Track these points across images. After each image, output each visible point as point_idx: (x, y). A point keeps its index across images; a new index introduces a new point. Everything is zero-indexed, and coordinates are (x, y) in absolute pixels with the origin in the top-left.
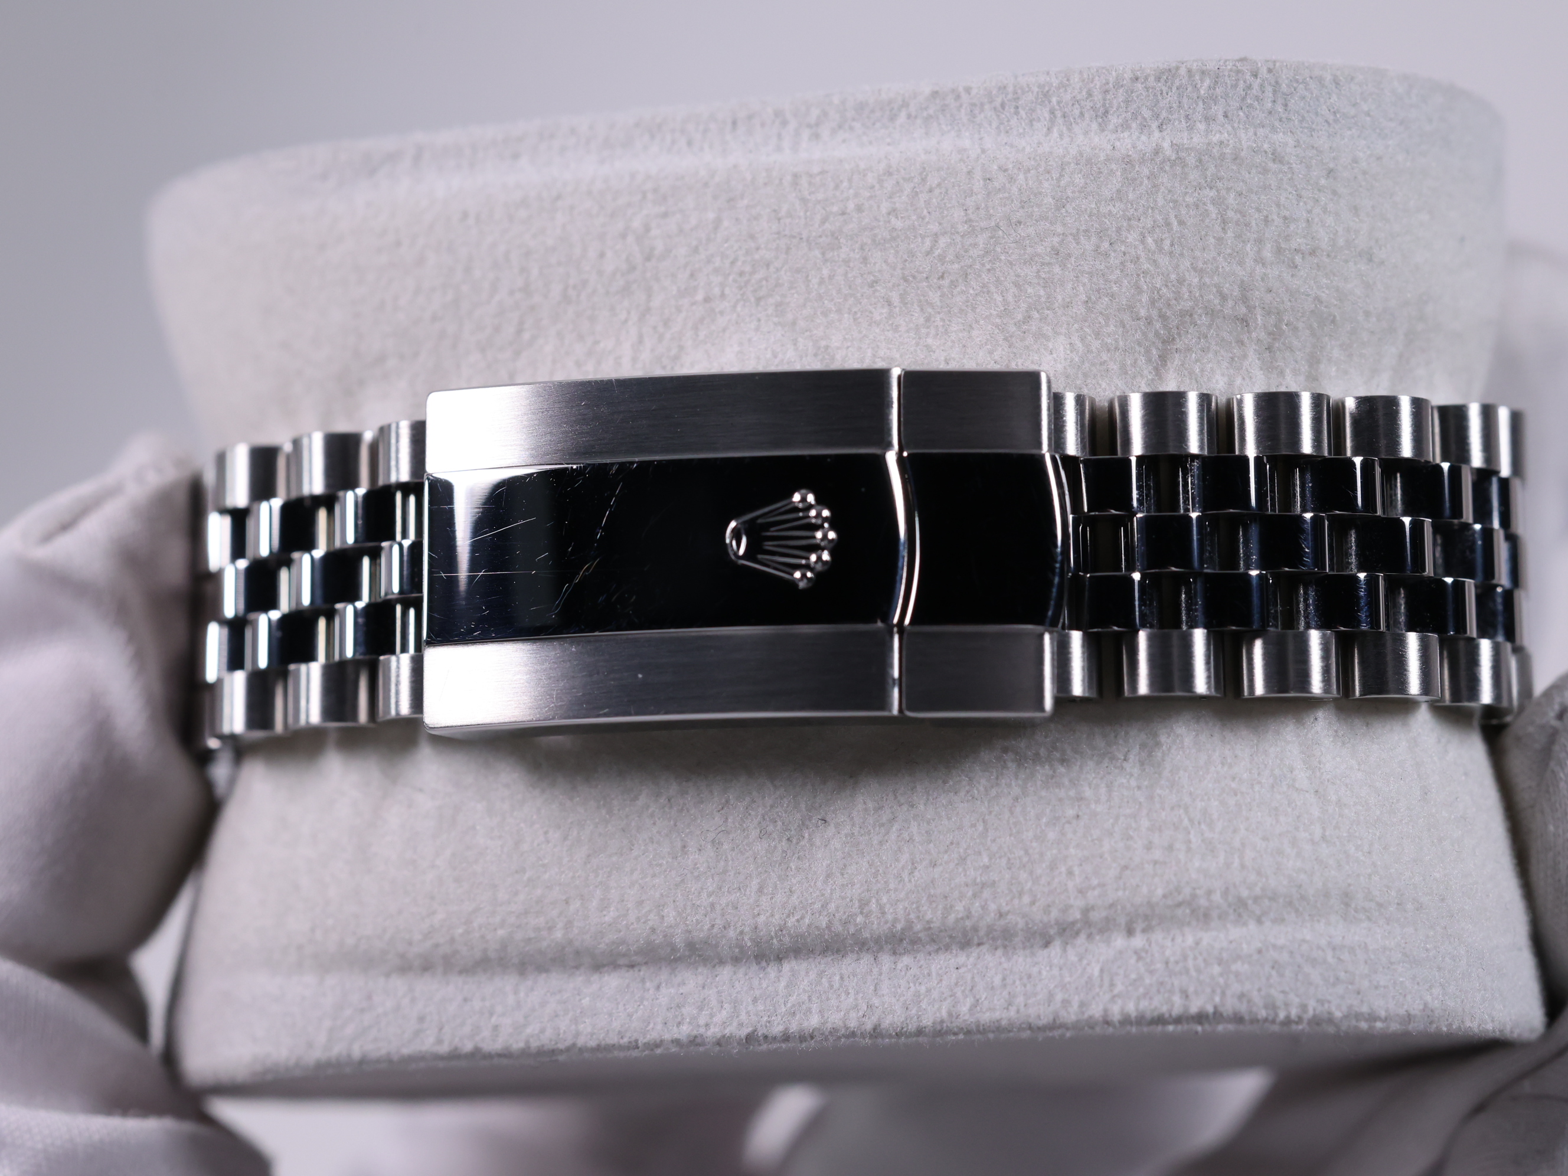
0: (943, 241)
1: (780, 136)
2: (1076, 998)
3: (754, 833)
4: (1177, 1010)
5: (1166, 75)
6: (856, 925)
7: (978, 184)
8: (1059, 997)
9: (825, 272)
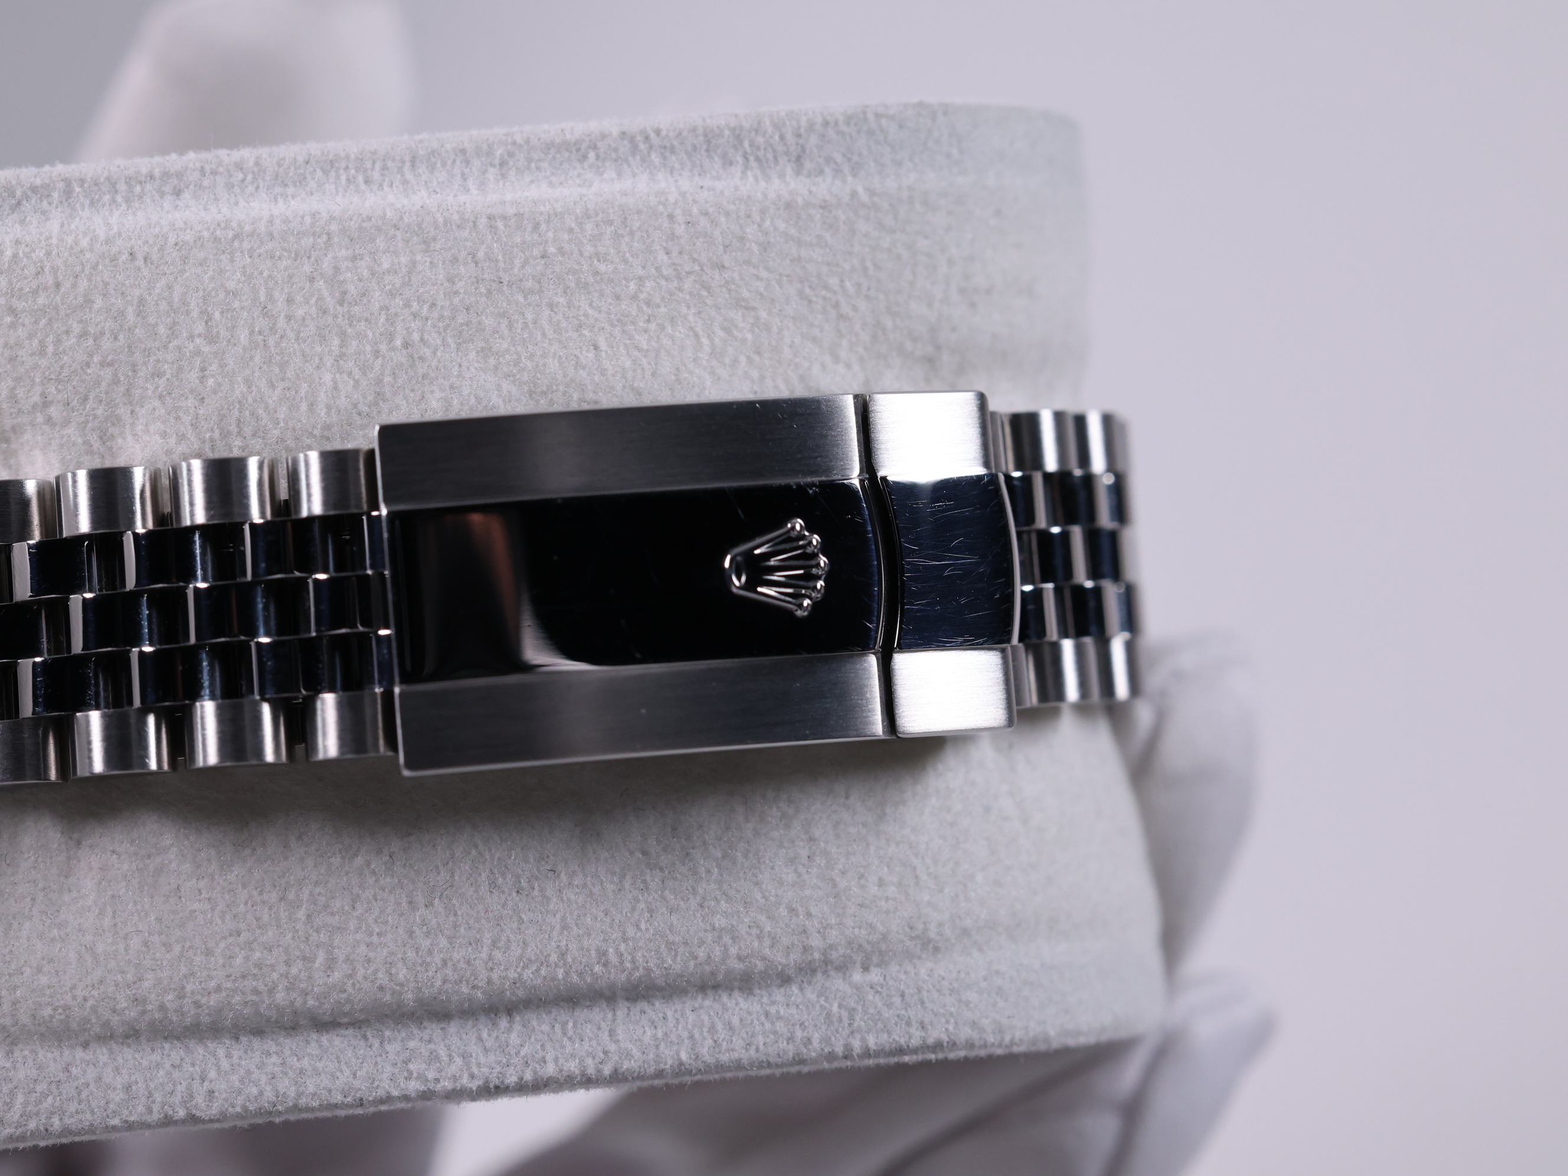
0: (649, 284)
1: (464, 177)
2: (816, 1035)
3: (484, 888)
4: (915, 1042)
5: (857, 119)
6: (593, 974)
7: (680, 230)
8: (799, 1034)
9: (530, 316)
